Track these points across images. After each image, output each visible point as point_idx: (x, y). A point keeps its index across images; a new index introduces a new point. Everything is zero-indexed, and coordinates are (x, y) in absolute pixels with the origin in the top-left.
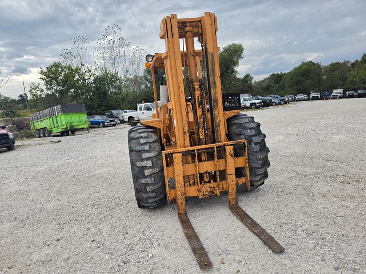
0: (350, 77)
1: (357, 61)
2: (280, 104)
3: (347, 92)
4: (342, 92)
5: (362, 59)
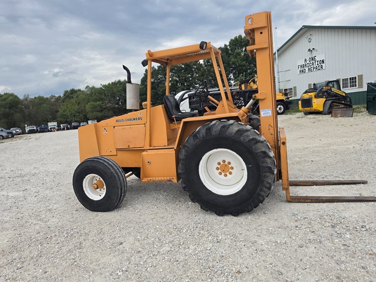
0: (61, 111)
1: (60, 96)
2: (7, 138)
3: (61, 125)
4: (56, 125)
5: (64, 95)
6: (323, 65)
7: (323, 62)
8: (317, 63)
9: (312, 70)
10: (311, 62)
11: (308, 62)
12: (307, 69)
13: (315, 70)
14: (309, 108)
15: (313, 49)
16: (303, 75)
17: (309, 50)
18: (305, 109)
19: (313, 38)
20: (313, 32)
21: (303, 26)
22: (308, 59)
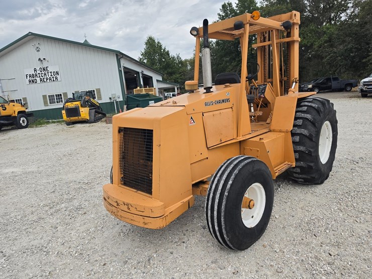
6: (58, 76)
7: (57, 73)
8: (50, 74)
9: (45, 80)
10: (43, 72)
11: (38, 72)
12: (38, 79)
13: (48, 81)
14: (77, 118)
15: (44, 59)
16: (33, 85)
17: (40, 59)
18: (71, 118)
19: (42, 47)
20: (41, 41)
21: (30, 33)
22: (38, 69)
